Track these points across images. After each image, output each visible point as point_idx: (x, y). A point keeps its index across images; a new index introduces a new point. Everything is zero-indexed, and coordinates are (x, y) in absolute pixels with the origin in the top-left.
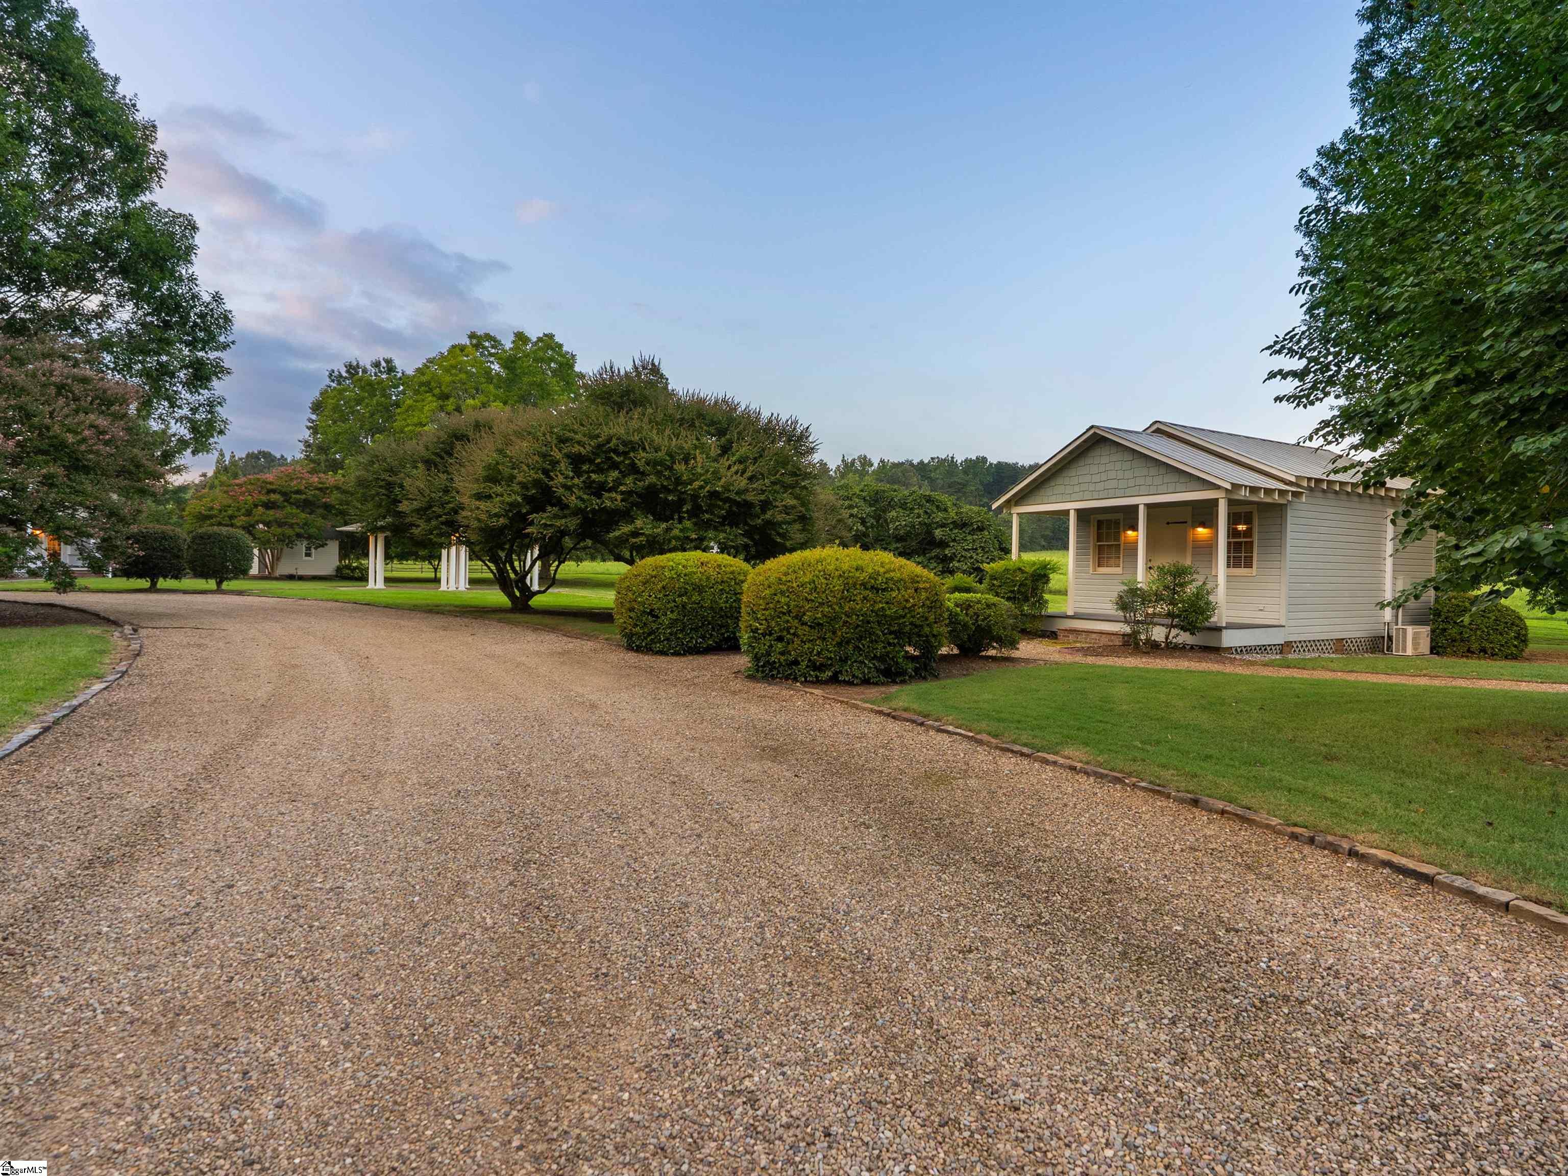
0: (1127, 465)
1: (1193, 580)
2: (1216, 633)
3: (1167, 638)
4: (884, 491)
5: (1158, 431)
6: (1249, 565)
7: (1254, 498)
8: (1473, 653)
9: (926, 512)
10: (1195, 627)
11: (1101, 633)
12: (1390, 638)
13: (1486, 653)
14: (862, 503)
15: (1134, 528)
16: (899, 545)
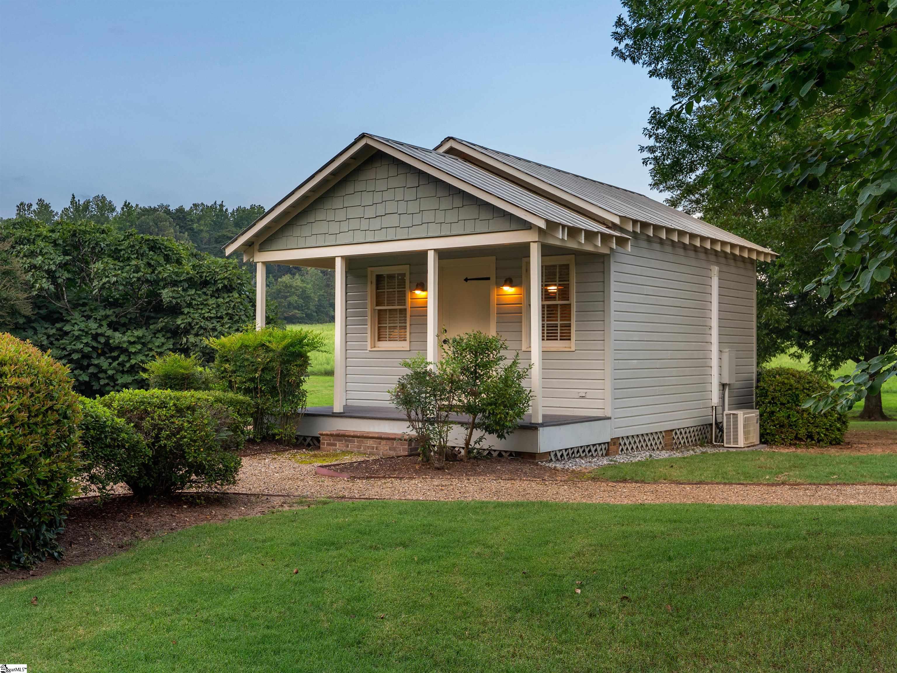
0: (411, 194)
1: (500, 359)
2: (529, 433)
3: (467, 443)
4: (85, 232)
5: (451, 151)
6: (567, 337)
7: (572, 245)
8: (801, 440)
9: (149, 265)
10: (504, 427)
11: (380, 438)
12: (719, 427)
13: (813, 439)
14: (50, 248)
15: (423, 287)
16: (109, 312)
